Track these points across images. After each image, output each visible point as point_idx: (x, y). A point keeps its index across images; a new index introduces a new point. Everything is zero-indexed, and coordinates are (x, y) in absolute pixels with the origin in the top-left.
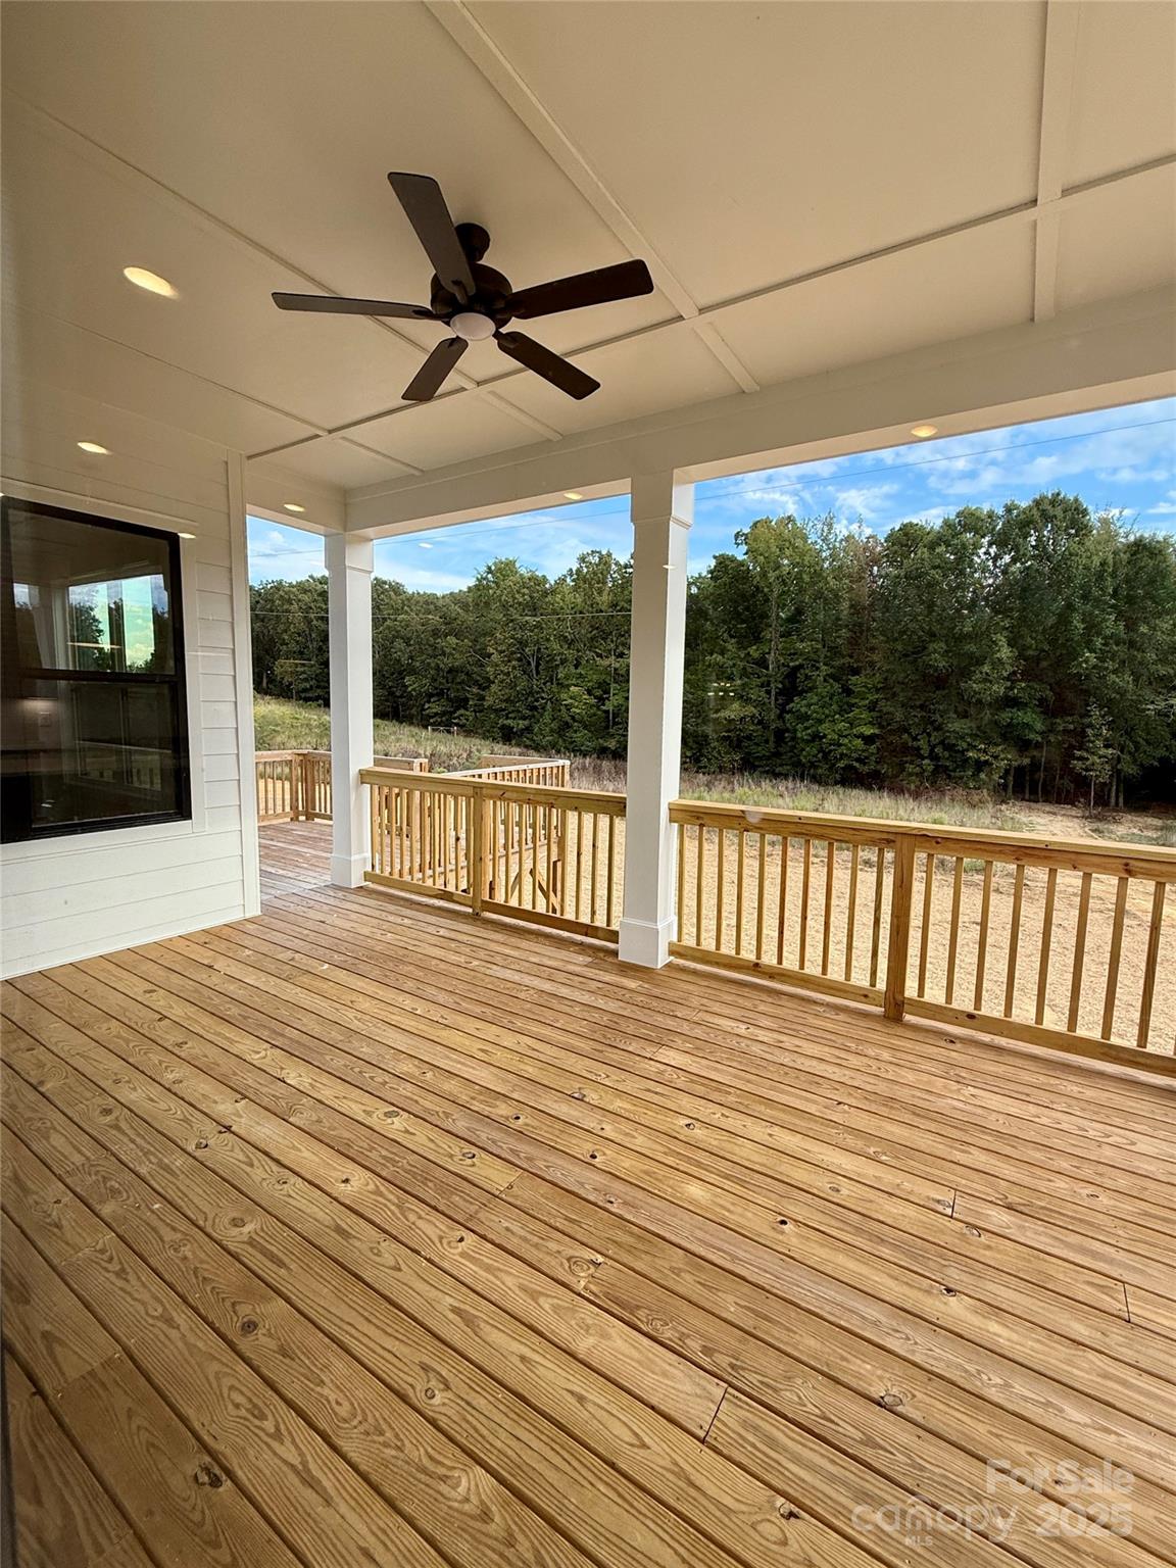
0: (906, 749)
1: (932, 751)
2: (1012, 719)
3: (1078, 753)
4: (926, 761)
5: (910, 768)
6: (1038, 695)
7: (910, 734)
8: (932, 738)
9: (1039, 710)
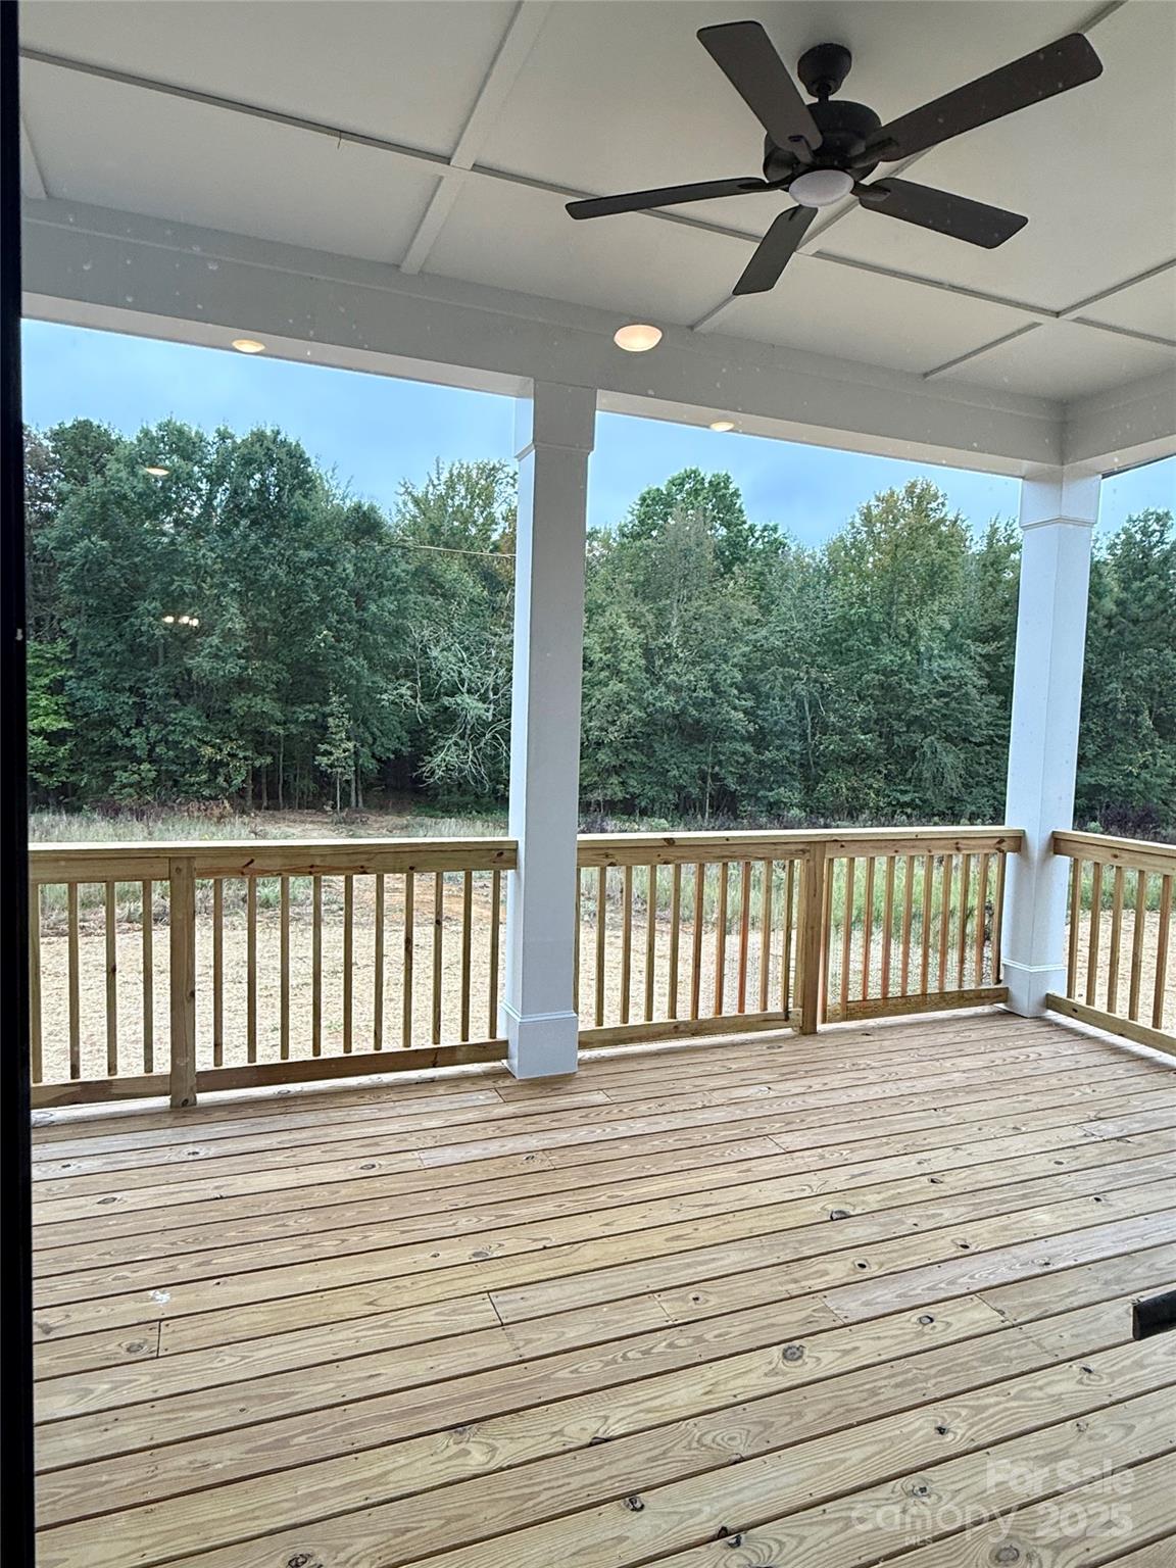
0: (112, 750)
1: (151, 751)
2: (249, 707)
3: (323, 747)
4: (145, 766)
5: (122, 777)
6: (275, 677)
7: (118, 727)
8: (152, 733)
9: (275, 695)
